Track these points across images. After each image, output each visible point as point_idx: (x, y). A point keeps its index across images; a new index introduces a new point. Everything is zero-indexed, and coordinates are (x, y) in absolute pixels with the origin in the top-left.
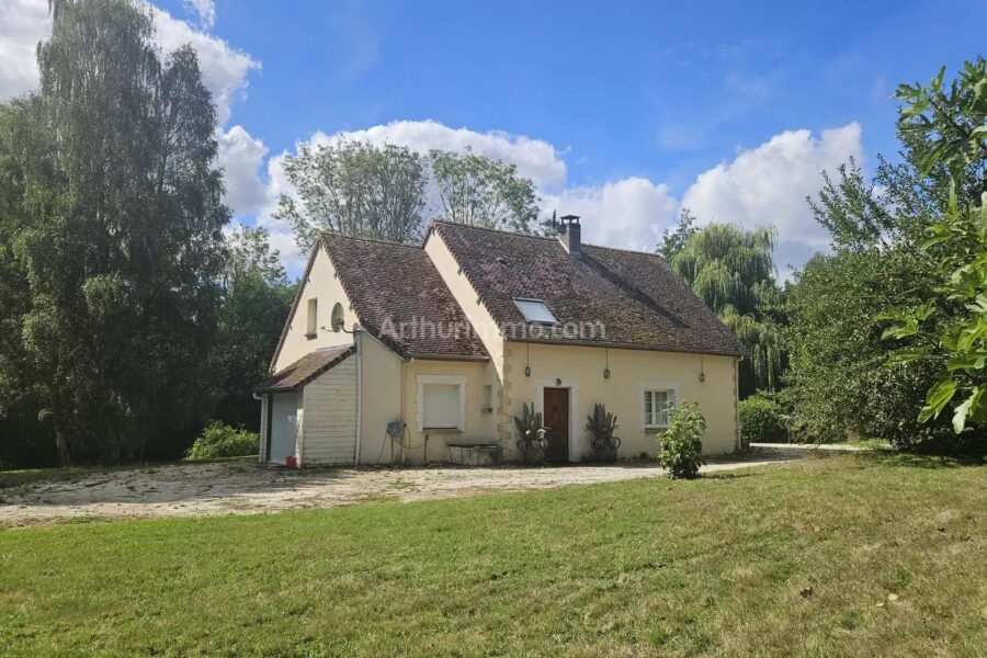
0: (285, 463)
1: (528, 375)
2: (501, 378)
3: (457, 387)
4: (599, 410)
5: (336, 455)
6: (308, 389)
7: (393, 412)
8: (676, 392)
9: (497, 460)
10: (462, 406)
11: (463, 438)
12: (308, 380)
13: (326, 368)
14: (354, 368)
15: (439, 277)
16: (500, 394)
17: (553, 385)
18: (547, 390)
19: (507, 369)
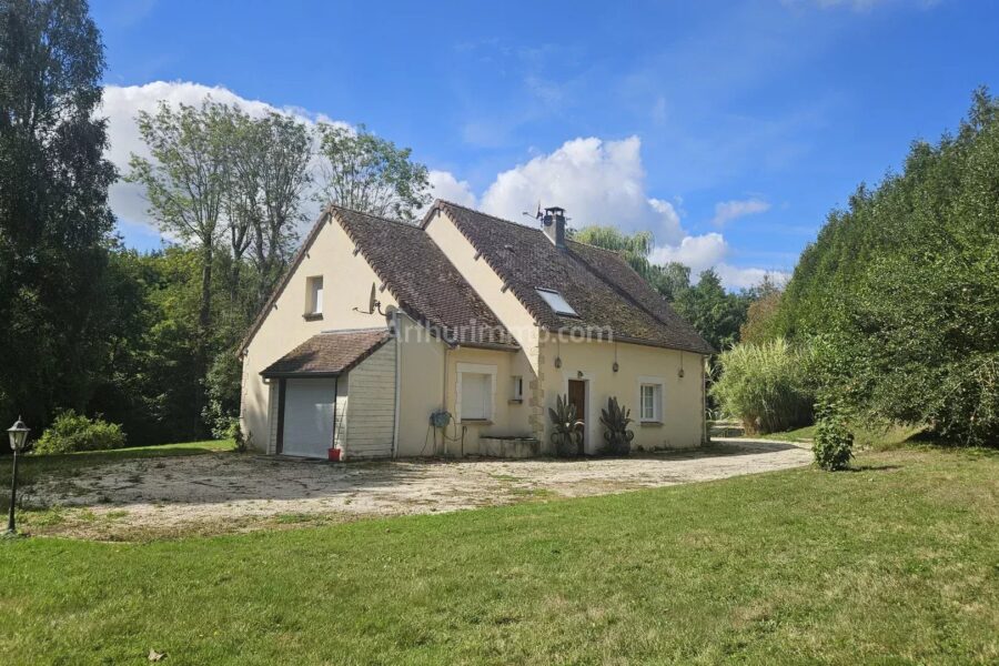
0: (326, 457)
1: (558, 366)
2: (536, 368)
3: (486, 377)
4: (612, 403)
5: (376, 447)
6: (354, 375)
7: (435, 402)
8: (663, 387)
9: (536, 454)
10: (493, 397)
11: (494, 429)
12: (353, 365)
13: (370, 352)
14: (393, 353)
15: (448, 261)
16: (534, 385)
17: (575, 377)
18: (571, 382)
19: (541, 359)
